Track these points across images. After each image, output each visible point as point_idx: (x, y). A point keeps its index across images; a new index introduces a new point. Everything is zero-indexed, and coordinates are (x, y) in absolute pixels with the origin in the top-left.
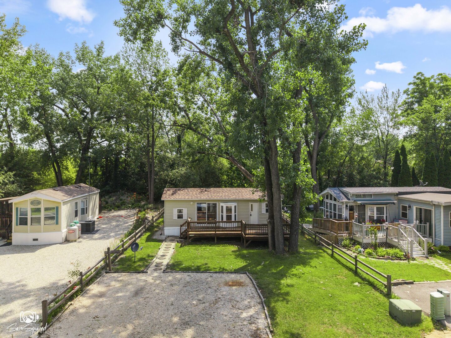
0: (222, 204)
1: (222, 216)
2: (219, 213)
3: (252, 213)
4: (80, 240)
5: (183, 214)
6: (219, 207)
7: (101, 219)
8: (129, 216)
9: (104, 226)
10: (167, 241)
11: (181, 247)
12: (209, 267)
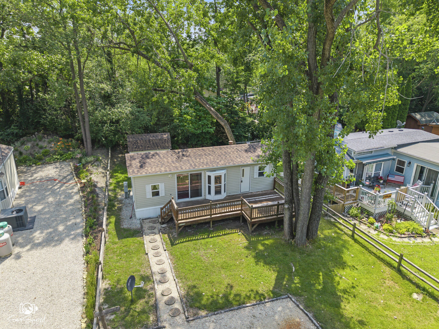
1: (209, 187)
2: (205, 184)
3: (243, 179)
5: (160, 190)
6: (205, 177)
7: (24, 188)
8: (65, 177)
9: (38, 208)
10: (146, 230)
11: (172, 244)
12: (239, 295)
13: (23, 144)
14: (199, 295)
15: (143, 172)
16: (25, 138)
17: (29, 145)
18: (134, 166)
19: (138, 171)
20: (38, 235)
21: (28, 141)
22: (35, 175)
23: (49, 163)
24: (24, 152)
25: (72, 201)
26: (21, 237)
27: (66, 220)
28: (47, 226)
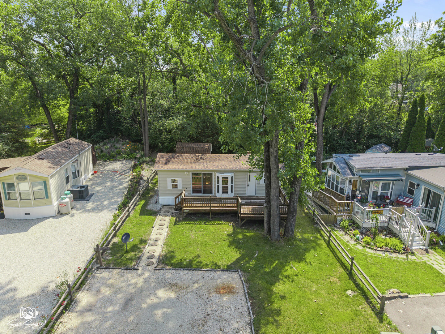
0: (218, 175)
1: (218, 186)
2: (215, 183)
3: (249, 183)
4: (74, 211)
5: (178, 184)
6: (215, 177)
7: (95, 175)
8: (124, 171)
9: (98, 188)
10: (162, 213)
11: (175, 224)
12: (201, 262)
13: (105, 144)
14: (173, 257)
15: (166, 168)
16: (107, 140)
17: (109, 146)
18: (161, 162)
19: (162, 167)
20: (90, 205)
21: (109, 143)
22: (106, 168)
23: (119, 160)
24: (104, 150)
25: (121, 187)
26: (78, 204)
27: (112, 198)
28: (97, 201)
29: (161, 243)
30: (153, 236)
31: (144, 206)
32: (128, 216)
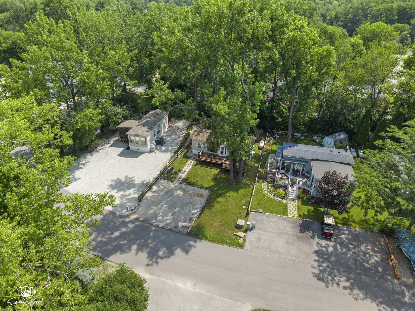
5: (201, 146)
7: (169, 129)
8: (183, 129)
9: (168, 139)
10: (192, 158)
11: (195, 165)
12: (197, 184)
14: (188, 180)
15: (196, 138)
22: (175, 124)
23: (182, 120)
24: (176, 112)
25: (179, 139)
26: (159, 147)
27: (173, 146)
28: (167, 146)
29: (186, 173)
30: (184, 169)
31: (186, 153)
32: (177, 157)
